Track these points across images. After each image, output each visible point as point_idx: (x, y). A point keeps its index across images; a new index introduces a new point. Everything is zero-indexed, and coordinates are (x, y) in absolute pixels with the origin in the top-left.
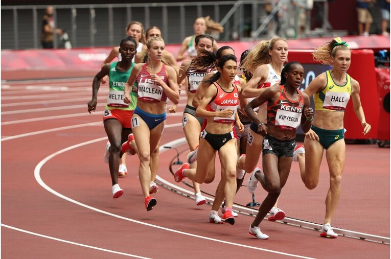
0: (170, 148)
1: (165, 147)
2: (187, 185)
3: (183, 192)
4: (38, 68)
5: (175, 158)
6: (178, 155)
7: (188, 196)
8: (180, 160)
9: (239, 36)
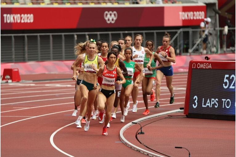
0: (136, 123)
1: (132, 123)
2: (147, 147)
3: (144, 152)
4: (52, 73)
5: (139, 129)
6: (141, 128)
7: (148, 155)
8: (142, 132)
9: (180, 51)
